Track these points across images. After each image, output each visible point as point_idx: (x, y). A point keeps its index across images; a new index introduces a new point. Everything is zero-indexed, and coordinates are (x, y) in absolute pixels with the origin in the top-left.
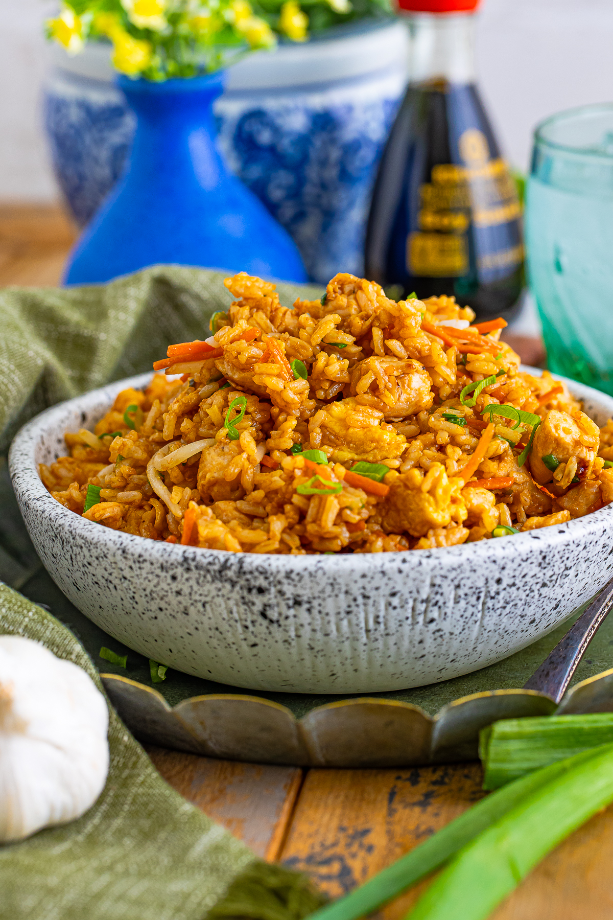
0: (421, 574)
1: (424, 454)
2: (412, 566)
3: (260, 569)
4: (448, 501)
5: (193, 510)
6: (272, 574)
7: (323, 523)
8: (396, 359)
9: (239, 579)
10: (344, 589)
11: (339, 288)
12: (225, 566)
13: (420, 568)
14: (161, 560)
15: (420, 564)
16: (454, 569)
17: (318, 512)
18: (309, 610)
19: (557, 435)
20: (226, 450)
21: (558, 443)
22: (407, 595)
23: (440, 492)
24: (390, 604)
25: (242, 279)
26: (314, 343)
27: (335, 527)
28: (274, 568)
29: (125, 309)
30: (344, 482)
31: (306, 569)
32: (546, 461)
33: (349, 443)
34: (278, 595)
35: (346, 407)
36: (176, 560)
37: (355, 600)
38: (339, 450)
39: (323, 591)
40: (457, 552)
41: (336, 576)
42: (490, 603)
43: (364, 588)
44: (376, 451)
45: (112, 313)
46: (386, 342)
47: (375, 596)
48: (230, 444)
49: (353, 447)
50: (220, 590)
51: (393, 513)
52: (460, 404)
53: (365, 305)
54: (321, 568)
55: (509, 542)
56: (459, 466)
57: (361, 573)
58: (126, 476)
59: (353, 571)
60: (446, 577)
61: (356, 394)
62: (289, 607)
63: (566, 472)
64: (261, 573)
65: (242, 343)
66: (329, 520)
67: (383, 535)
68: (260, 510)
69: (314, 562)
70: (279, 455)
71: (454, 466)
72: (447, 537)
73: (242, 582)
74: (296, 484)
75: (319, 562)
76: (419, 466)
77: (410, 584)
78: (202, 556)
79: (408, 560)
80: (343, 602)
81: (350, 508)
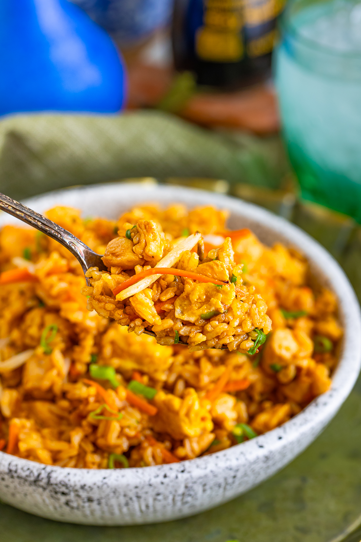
0: (178, 483)
1: (184, 369)
2: (171, 479)
3: (63, 483)
4: (199, 420)
5: (15, 425)
6: (71, 486)
7: (109, 440)
9: (48, 487)
10: (122, 494)
12: (36, 481)
13: (177, 480)
15: (177, 477)
16: (201, 478)
17: (105, 431)
18: (99, 504)
19: (280, 354)
20: (42, 363)
22: (167, 494)
23: (192, 415)
24: (156, 499)
27: (118, 439)
28: (72, 483)
30: (125, 402)
31: (95, 484)
33: (131, 356)
34: (76, 497)
36: (3, 470)
37: (131, 499)
38: (125, 361)
39: (108, 495)
40: (203, 466)
41: (117, 488)
43: (137, 493)
44: (150, 364)
47: (145, 496)
48: (45, 359)
49: (133, 359)
51: (160, 423)
54: (106, 483)
55: (242, 453)
56: (209, 378)
57: (135, 486)
60: (196, 482)
62: (84, 502)
63: (287, 374)
64: (63, 485)
65: (54, 279)
66: (113, 438)
67: (153, 441)
68: (66, 414)
69: (101, 478)
70: (80, 368)
71: (205, 380)
72: (198, 442)
73: (50, 488)
74: (90, 407)
75: (105, 478)
76: (180, 377)
77: (170, 489)
78: (22, 469)
79: (168, 474)
80: (122, 500)
81: (129, 427)
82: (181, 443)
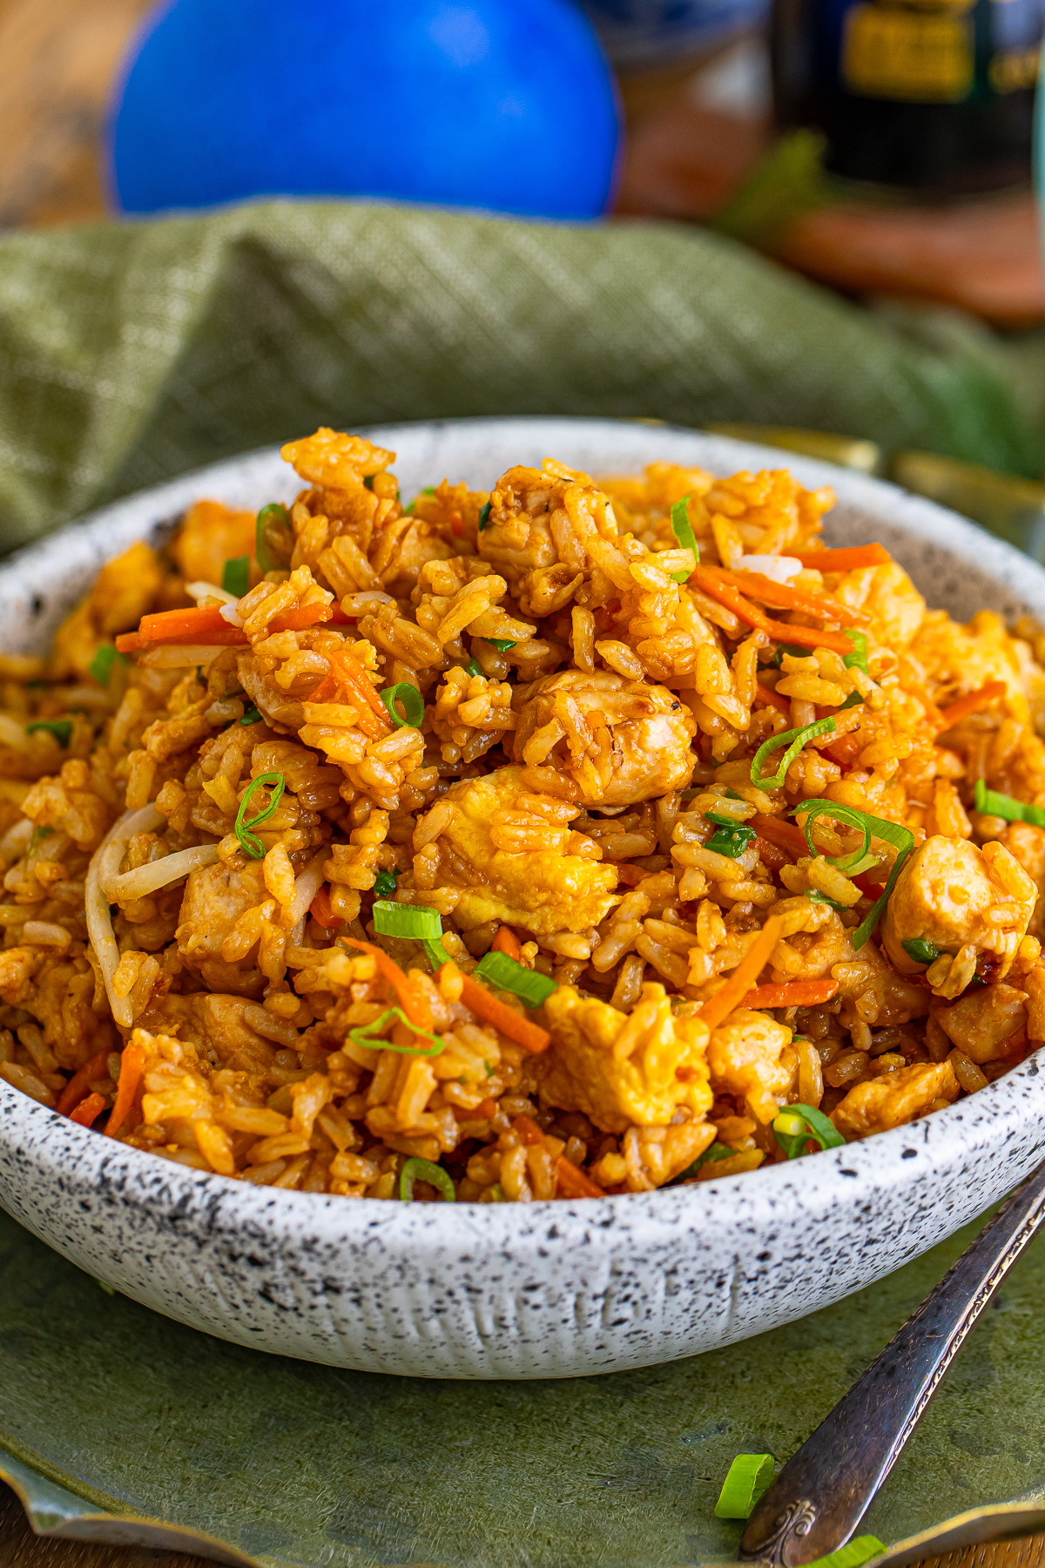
0: (590, 1258)
1: (646, 932)
2: (569, 1244)
3: (251, 1228)
4: (672, 1077)
5: (139, 1047)
6: (275, 1240)
7: (400, 1115)
8: (617, 684)
9: (211, 1238)
10: (426, 1276)
11: (516, 497)
12: (176, 1217)
13: (586, 1249)
14: (58, 1171)
15: (587, 1239)
16: (659, 1248)
17: (392, 1087)
18: (357, 1301)
19: (933, 907)
20: (234, 883)
21: (936, 921)
22: (559, 1287)
23: (652, 1060)
24: (526, 1302)
25: (320, 447)
26: (444, 640)
27: (428, 1116)
28: (278, 1230)
29: (159, 321)
30: (460, 1007)
31: (344, 1239)
32: (911, 948)
33: (494, 882)
34: (292, 1275)
35: (498, 794)
36: (86, 1179)
37: (450, 1293)
38: (474, 894)
39: (383, 1276)
40: (670, 1215)
41: (408, 1255)
42: (748, 1288)
43: (467, 1276)
44: (547, 909)
45: (130, 333)
46: (598, 645)
47: (491, 1289)
48: (244, 872)
49: (501, 892)
50: (175, 1245)
51: (558, 1077)
52: (752, 785)
53: (566, 546)
54: (376, 1239)
55: (788, 1186)
56: (716, 962)
57: (461, 1253)
58: (44, 884)
59: (442, 1249)
60: (645, 1261)
61: (523, 763)
62: (315, 1294)
63: (952, 974)
64: (253, 1236)
65: (289, 639)
66: (412, 1110)
67: (534, 1131)
68: (290, 1036)
69: (363, 1225)
70: (344, 905)
71: (704, 966)
72: (665, 1145)
73: (217, 1242)
74: (353, 1014)
75: (374, 1224)
76: (631, 953)
77: (566, 1273)
78: (139, 1178)
79: (561, 1229)
80: (426, 1295)
81: (461, 1081)
82: (618, 1144)
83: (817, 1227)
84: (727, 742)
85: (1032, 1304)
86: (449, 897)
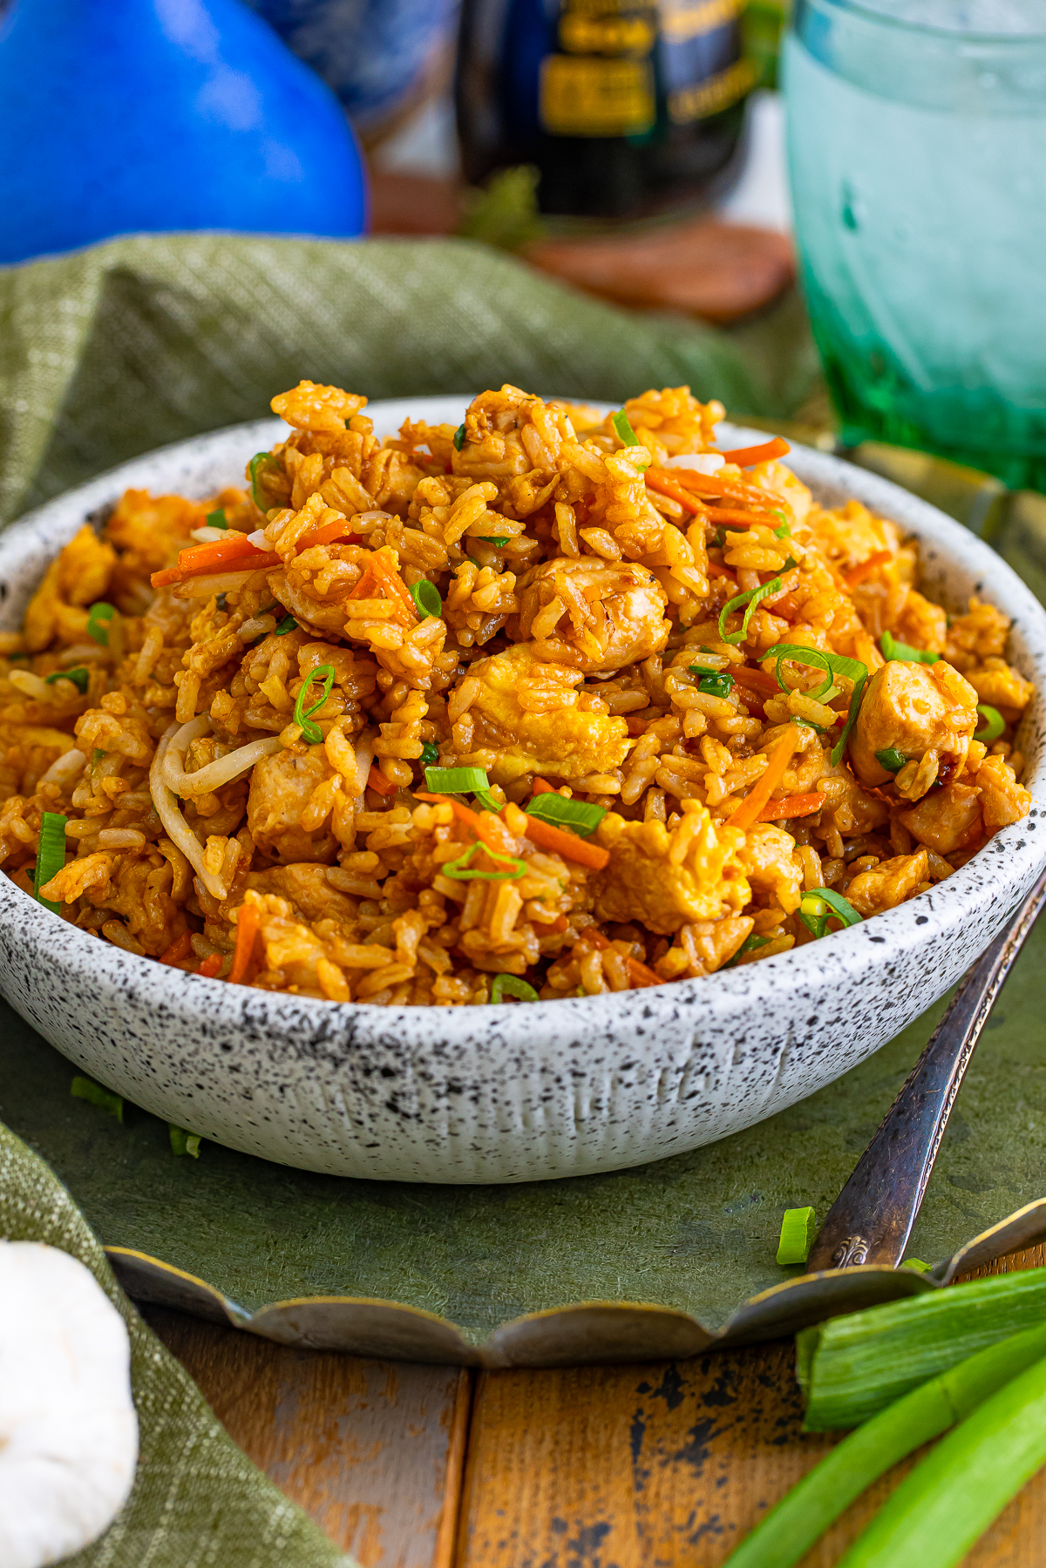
0: (678, 1032)
1: (663, 766)
2: (662, 1022)
3: (387, 1041)
4: (720, 875)
5: (253, 906)
6: (408, 1048)
7: (494, 934)
8: (600, 565)
9: (348, 1056)
10: (539, 1065)
11: (488, 419)
12: (321, 1036)
13: (676, 1024)
14: (202, 1018)
15: (676, 1015)
16: (734, 1017)
17: (482, 911)
18: (475, 1099)
19: (904, 718)
20: (300, 765)
21: (905, 730)
22: (651, 1065)
23: (702, 862)
24: (621, 1081)
25: (305, 396)
26: (450, 541)
27: (516, 933)
28: (411, 1039)
29: (57, 343)
30: (525, 841)
31: (470, 1039)
32: (882, 758)
33: (524, 740)
34: (420, 1080)
35: (514, 667)
36: (231, 1020)
37: (558, 1080)
38: (506, 753)
39: (501, 1071)
40: (741, 987)
41: (526, 1048)
42: (795, 1053)
43: (575, 1062)
44: (574, 757)
45: (35, 356)
46: (582, 532)
47: (593, 1072)
48: (308, 756)
49: (531, 748)
50: (312, 1070)
51: (614, 892)
52: (719, 639)
53: (539, 455)
54: (499, 1036)
55: (832, 955)
56: (729, 784)
57: (571, 1041)
58: (112, 797)
59: (555, 1037)
60: (721, 1031)
61: (531, 639)
62: (439, 1096)
63: (919, 777)
64: (389, 1047)
65: (320, 553)
66: (504, 927)
67: (601, 940)
68: (371, 888)
69: (485, 1025)
70: (399, 774)
71: (719, 788)
72: (715, 938)
73: (354, 1059)
74: (439, 854)
75: (494, 1023)
76: (653, 785)
77: (658, 1048)
78: (279, 1012)
79: (654, 1009)
80: (536, 1084)
81: (541, 899)
82: (673, 940)
83: (856, 989)
84: (691, 610)
85: (983, 1073)
86: (487, 755)
